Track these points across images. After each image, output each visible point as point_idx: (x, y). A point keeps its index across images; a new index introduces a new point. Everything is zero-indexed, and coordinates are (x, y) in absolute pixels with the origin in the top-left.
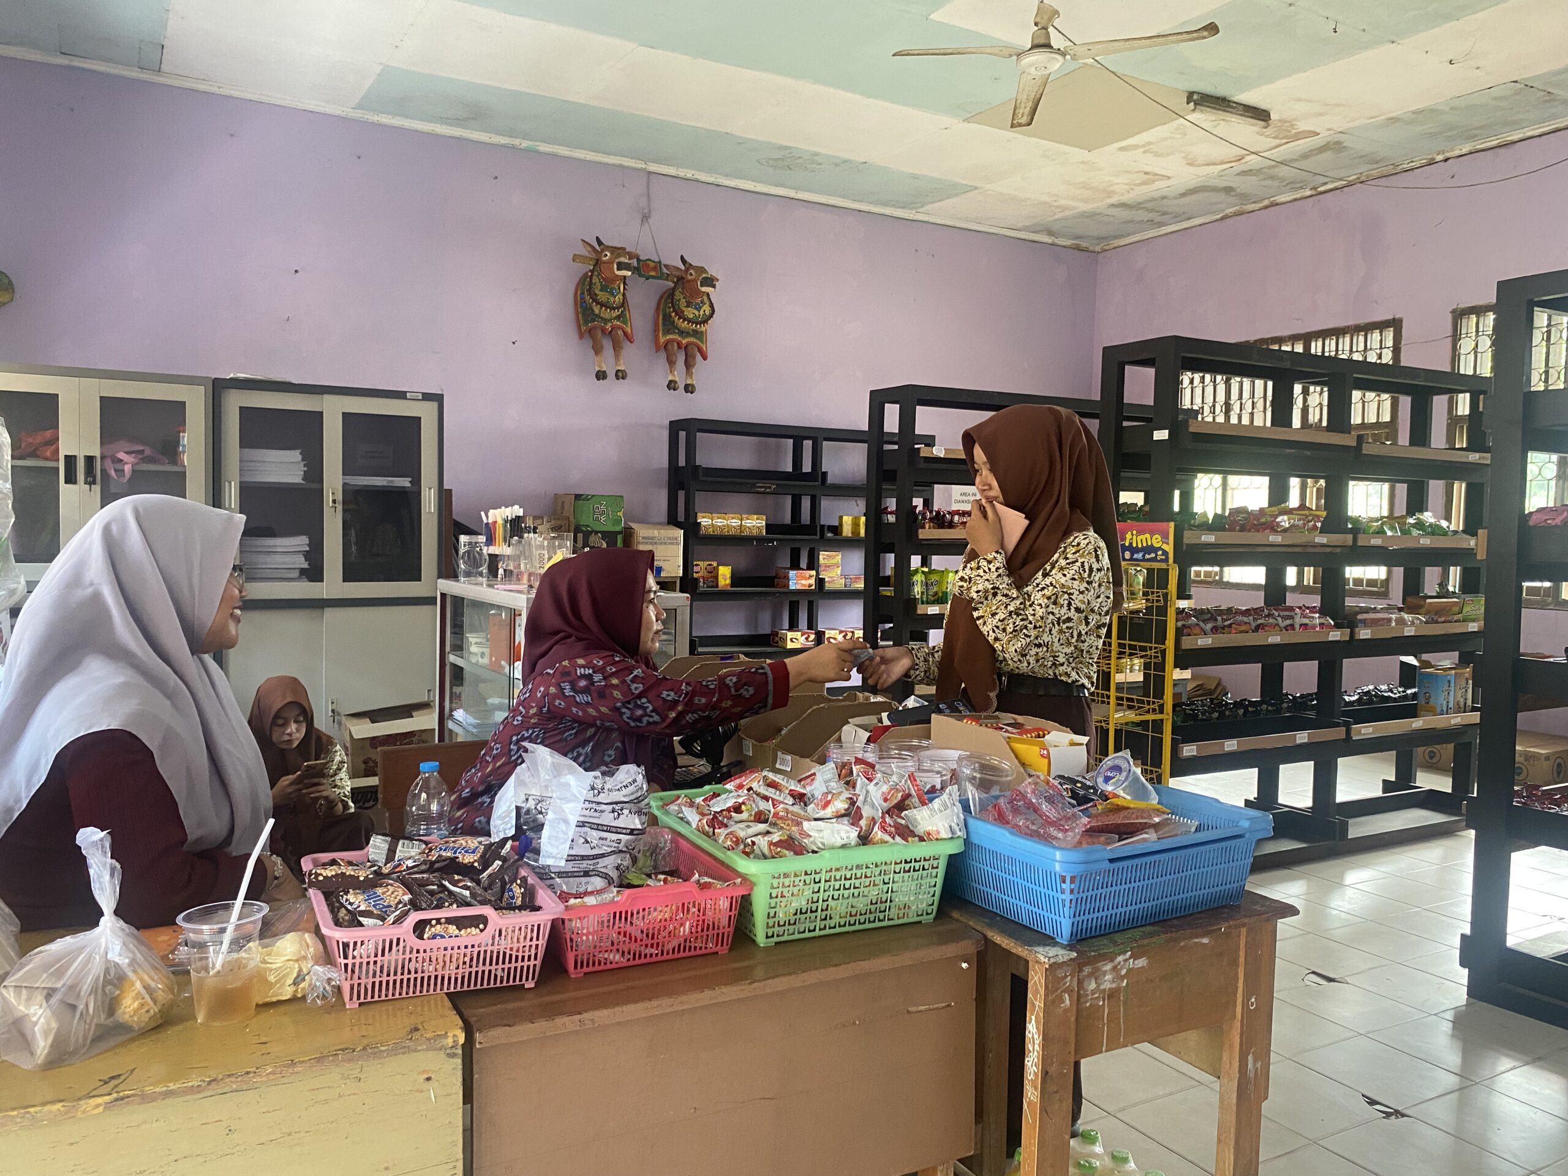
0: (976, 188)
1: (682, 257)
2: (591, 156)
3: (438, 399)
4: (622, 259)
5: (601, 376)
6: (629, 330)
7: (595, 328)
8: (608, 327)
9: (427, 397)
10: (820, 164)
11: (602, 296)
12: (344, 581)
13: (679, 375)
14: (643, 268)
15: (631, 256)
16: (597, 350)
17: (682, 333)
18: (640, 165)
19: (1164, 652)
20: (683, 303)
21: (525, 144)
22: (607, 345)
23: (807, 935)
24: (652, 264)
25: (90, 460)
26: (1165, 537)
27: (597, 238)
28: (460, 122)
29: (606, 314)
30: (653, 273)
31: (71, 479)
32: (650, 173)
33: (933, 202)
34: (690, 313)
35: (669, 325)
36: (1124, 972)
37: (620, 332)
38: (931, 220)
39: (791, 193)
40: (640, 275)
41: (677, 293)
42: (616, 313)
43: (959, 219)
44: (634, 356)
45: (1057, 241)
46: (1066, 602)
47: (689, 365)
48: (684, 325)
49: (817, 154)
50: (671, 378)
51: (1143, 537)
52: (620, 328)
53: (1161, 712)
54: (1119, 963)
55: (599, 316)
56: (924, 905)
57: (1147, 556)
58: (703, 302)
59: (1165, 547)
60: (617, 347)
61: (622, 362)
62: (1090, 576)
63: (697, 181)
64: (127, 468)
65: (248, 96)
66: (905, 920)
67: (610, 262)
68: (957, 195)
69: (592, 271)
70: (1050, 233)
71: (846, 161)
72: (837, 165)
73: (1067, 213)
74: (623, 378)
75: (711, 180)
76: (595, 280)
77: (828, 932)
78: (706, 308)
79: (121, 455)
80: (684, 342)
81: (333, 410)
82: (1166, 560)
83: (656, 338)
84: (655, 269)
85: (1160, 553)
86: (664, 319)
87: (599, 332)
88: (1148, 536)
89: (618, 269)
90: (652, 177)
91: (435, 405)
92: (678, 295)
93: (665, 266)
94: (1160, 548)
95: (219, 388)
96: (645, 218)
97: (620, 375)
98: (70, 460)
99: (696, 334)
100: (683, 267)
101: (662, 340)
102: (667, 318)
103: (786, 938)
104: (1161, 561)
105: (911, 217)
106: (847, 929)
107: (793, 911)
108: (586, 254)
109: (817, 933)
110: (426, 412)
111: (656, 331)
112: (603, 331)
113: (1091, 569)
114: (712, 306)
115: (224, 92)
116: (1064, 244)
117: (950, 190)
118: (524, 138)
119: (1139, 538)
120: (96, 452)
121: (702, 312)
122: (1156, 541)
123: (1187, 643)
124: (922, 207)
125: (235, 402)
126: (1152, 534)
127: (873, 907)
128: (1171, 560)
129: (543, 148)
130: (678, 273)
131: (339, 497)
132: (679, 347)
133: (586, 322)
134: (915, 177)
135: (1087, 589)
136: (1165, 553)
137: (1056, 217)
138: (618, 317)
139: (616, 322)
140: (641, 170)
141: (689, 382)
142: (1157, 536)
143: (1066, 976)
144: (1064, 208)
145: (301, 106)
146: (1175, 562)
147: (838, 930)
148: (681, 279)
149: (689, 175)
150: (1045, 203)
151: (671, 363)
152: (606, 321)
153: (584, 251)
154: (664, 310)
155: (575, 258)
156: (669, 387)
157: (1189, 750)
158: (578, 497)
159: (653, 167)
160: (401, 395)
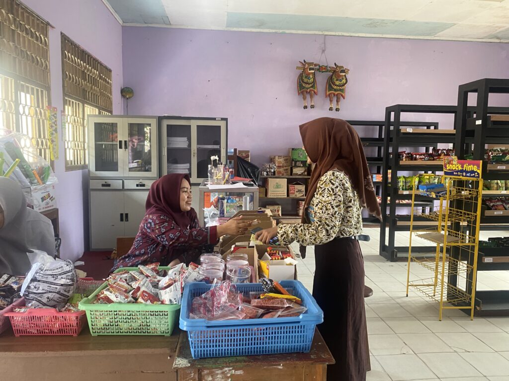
0: (455, 24)
1: (335, 64)
2: (304, 32)
3: (226, 119)
4: (311, 67)
5: (305, 107)
6: (316, 91)
7: (304, 91)
8: (309, 90)
9: (223, 119)
10: (387, 24)
11: (306, 80)
12: (198, 178)
13: (334, 106)
14: (321, 69)
15: (316, 65)
16: (304, 98)
17: (335, 90)
18: (321, 33)
19: (476, 216)
20: (335, 79)
21: (281, 31)
22: (308, 96)
23: (110, 334)
24: (324, 67)
25: (125, 142)
26: (478, 167)
27: (304, 60)
28: (259, 27)
29: (307, 86)
30: (324, 70)
31: (121, 147)
32: (326, 35)
33: (439, 32)
34: (337, 83)
35: (331, 88)
36: (229, 375)
37: (313, 92)
38: (441, 39)
39: (381, 36)
40: (320, 72)
41: (333, 76)
42: (310, 85)
43: (453, 37)
44: (318, 100)
45: (502, 41)
46: (330, 207)
47: (337, 101)
48: (335, 87)
49: (384, 20)
50: (330, 106)
51: (470, 167)
52: (312, 90)
53: (474, 242)
54: (226, 371)
55: (304, 87)
56: (164, 329)
57: (472, 175)
58: (343, 79)
59: (478, 171)
60: (311, 97)
61: (313, 102)
62: (333, 192)
63: (343, 36)
64: (135, 144)
65: (196, 28)
66: (155, 334)
67: (307, 68)
68: (449, 28)
69: (303, 72)
70: (498, 38)
71: (396, 21)
72: (393, 23)
73: (501, 29)
74: (313, 108)
75: (348, 35)
76: (304, 75)
77: (119, 334)
78: (344, 81)
79: (134, 140)
80: (336, 93)
81: (194, 125)
82: (479, 177)
83: (326, 92)
84: (325, 69)
85: (476, 174)
86: (329, 86)
87: (305, 93)
88: (472, 166)
89: (310, 70)
90: (327, 37)
91: (225, 122)
92: (334, 77)
93: (329, 67)
94: (476, 172)
95: (160, 119)
96: (323, 51)
97: (312, 107)
98: (120, 142)
99: (340, 90)
100: (335, 67)
101: (328, 93)
102: (330, 86)
103: (101, 334)
104: (477, 177)
105: (432, 39)
106: (128, 334)
107: (102, 325)
108: (301, 66)
109: (115, 334)
110: (222, 124)
111: (326, 90)
112: (307, 92)
113: (332, 189)
114: (346, 79)
115: (189, 27)
116: (506, 42)
117: (444, 27)
118: (279, 29)
119: (469, 167)
120: (127, 139)
121: (342, 82)
122: (475, 168)
123: (488, 213)
124: (436, 34)
125: (165, 123)
126: (474, 165)
127: (139, 328)
128: (480, 177)
129: (287, 31)
130: (333, 69)
131: (196, 152)
132: (334, 95)
133: (301, 90)
134: (427, 23)
135: (335, 197)
136: (478, 174)
137: (498, 31)
138: (312, 87)
139: (311, 89)
140: (322, 35)
141: (337, 107)
142: (475, 166)
143: (191, 373)
144: (500, 28)
145: (210, 29)
146: (482, 178)
147: (124, 334)
148: (335, 71)
149: (340, 34)
150: (489, 26)
151: (331, 101)
152: (307, 88)
153: (300, 65)
154: (329, 82)
155: (298, 68)
156: (330, 110)
157: (488, 260)
158: (293, 149)
159: (326, 33)
160: (214, 119)
